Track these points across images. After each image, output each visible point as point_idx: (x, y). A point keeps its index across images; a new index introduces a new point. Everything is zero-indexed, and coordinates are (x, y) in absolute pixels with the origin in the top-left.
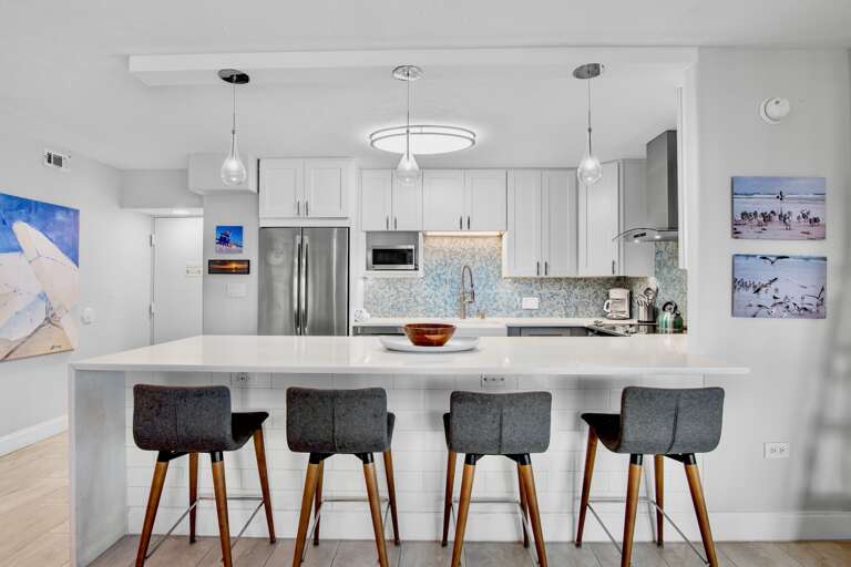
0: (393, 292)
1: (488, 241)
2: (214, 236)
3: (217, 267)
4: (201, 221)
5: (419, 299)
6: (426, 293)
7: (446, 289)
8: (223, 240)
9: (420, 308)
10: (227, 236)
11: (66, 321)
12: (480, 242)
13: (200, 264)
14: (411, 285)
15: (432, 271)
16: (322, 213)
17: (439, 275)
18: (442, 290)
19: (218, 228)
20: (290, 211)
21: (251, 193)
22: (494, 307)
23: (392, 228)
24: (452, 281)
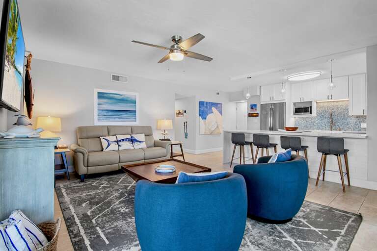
0: (305, 121)
1: (344, 102)
2: (250, 107)
3: (250, 115)
4: (247, 103)
5: (315, 124)
6: (317, 122)
7: (326, 120)
8: (252, 108)
9: (315, 127)
10: (253, 107)
11: (220, 127)
12: (341, 103)
13: (246, 114)
14: (312, 119)
15: (320, 114)
16: (277, 99)
17: (323, 116)
18: (324, 121)
19: (251, 105)
20: (268, 99)
21: (258, 96)
22: (348, 126)
23: (302, 101)
24: (328, 117)
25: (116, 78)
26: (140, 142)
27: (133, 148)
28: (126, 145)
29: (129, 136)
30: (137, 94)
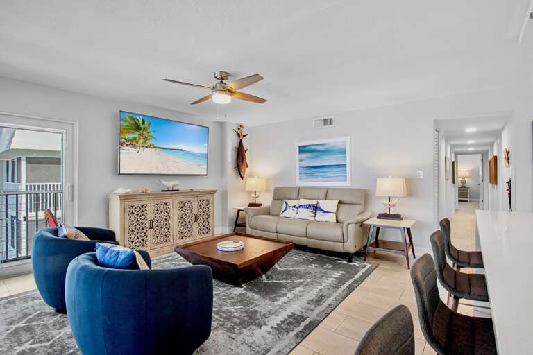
25: (328, 122)
26: (325, 212)
27: (313, 219)
28: (306, 214)
29: (314, 202)
30: (348, 139)
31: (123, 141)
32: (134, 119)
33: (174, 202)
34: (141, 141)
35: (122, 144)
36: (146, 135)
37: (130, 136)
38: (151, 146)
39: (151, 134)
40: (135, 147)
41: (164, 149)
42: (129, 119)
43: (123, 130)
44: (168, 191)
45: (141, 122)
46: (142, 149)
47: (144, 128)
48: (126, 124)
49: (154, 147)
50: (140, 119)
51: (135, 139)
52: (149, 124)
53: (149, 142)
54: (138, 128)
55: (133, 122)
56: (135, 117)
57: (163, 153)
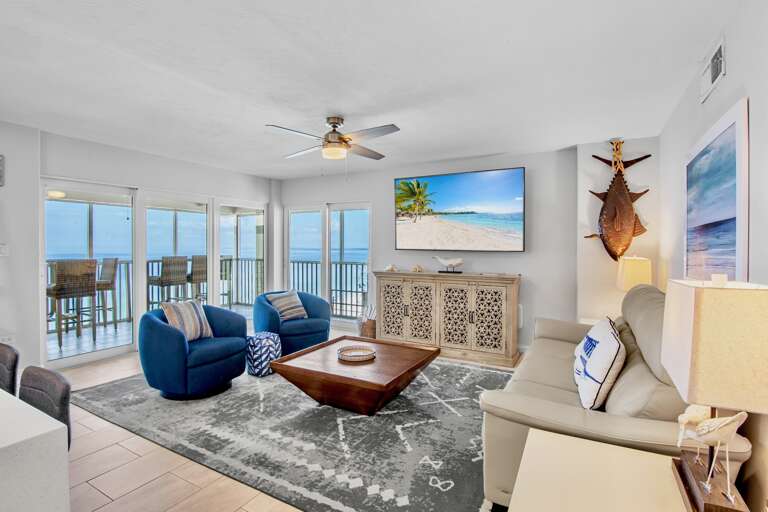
31: (399, 211)
32: (407, 185)
33: (438, 289)
34: (417, 208)
35: (397, 215)
36: (423, 200)
37: (405, 205)
38: (430, 212)
39: (428, 198)
40: (411, 216)
41: (446, 214)
42: (402, 186)
43: (398, 199)
44: (448, 272)
45: (415, 186)
46: (418, 217)
47: (420, 193)
48: (400, 191)
49: (434, 214)
50: (414, 182)
51: (410, 207)
52: (426, 186)
53: (426, 208)
54: (413, 194)
55: (406, 188)
56: (408, 181)
57: (445, 220)
